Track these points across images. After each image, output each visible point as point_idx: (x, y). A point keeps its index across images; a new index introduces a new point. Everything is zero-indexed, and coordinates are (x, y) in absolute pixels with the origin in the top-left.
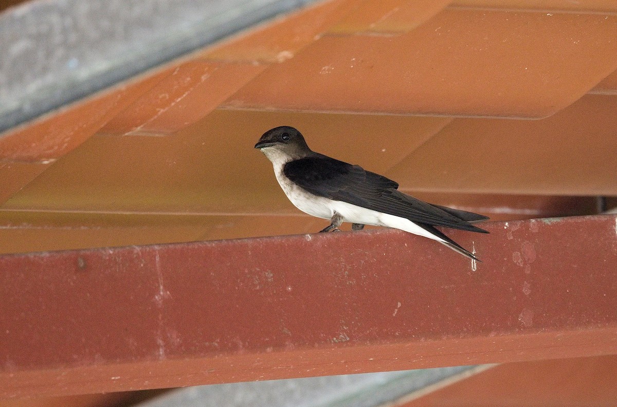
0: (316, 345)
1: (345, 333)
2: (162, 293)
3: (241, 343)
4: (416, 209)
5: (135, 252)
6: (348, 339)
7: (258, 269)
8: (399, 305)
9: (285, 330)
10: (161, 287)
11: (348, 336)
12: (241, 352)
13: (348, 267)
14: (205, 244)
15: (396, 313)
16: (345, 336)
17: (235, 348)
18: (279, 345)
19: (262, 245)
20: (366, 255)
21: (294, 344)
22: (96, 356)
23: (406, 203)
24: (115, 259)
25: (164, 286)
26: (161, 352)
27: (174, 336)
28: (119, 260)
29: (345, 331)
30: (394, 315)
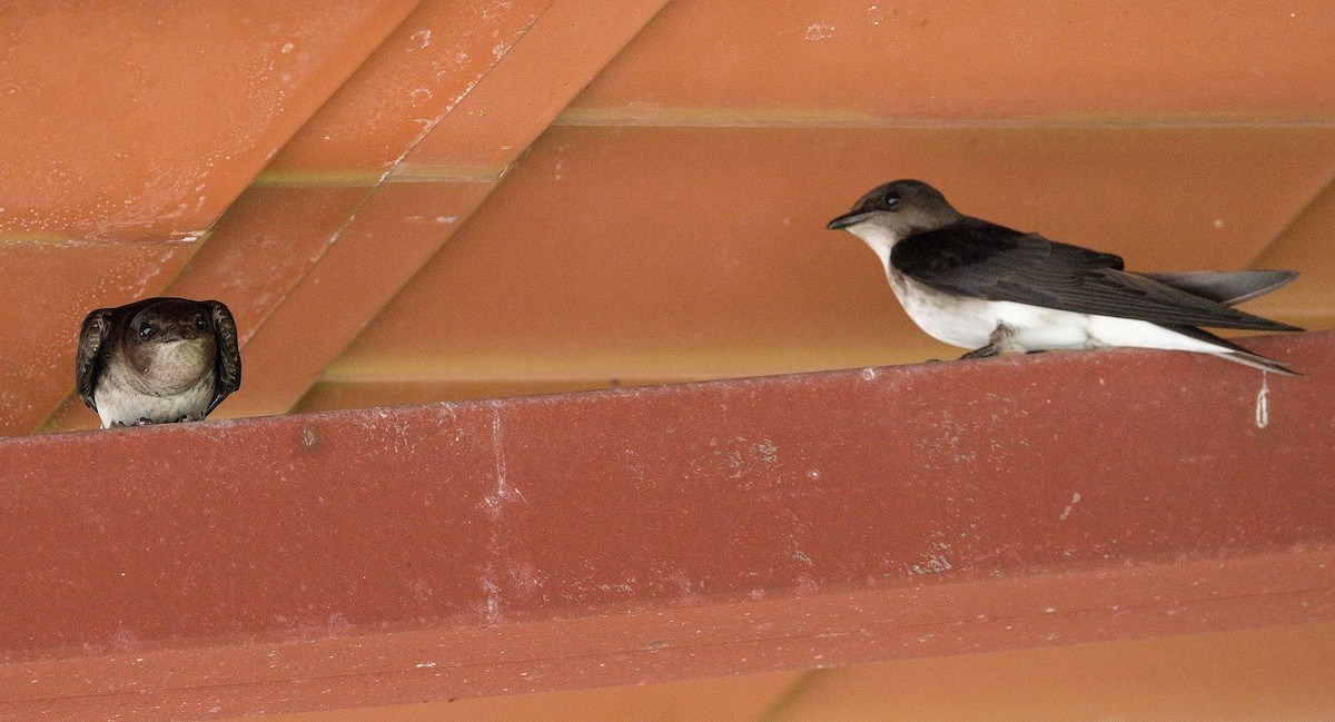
0: (871, 581)
1: (941, 557)
2: (501, 492)
3: (689, 584)
4: (1155, 301)
5: (443, 412)
6: (949, 567)
7: (741, 439)
8: (1077, 497)
9: (799, 555)
10: (501, 481)
11: (948, 560)
12: (688, 600)
13: (960, 429)
14: (617, 393)
15: (1067, 513)
16: (941, 562)
17: (673, 591)
18: (781, 583)
19: (754, 393)
20: (1004, 404)
21: (818, 581)
22: (332, 618)
23: (1134, 292)
24: (394, 430)
25: (508, 478)
26: (491, 605)
27: (526, 574)
28: (401, 431)
29: (943, 552)
30: (1063, 517)
